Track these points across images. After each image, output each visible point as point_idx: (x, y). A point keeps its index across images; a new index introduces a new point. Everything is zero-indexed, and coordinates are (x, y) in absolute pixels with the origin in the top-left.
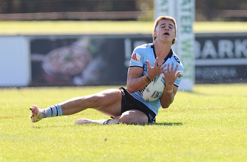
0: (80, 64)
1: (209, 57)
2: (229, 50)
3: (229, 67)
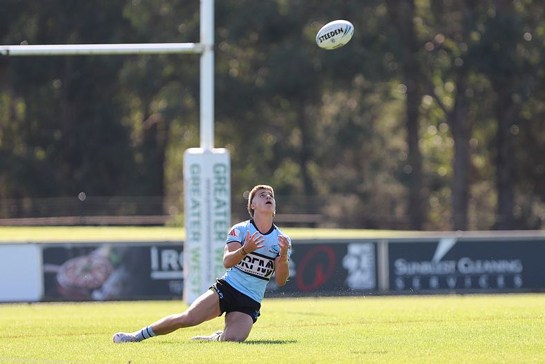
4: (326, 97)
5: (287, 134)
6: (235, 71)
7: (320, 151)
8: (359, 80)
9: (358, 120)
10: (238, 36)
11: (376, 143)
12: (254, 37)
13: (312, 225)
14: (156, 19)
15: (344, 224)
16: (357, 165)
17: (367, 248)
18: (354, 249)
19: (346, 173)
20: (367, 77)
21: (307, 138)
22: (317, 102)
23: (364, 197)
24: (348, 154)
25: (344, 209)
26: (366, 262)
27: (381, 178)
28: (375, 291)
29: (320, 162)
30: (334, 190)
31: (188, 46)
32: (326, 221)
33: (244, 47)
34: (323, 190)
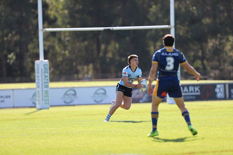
0: (142, 95)
1: (186, 92)
2: (193, 90)
3: (193, 96)
4: (209, 41)
5: (198, 52)
6: (181, 34)
7: (207, 57)
8: (219, 35)
9: (219, 47)
10: (182, 23)
11: (225, 54)
12: (187, 23)
13: (206, 79)
14: (157, 18)
15: (215, 78)
16: (219, 61)
17: (222, 86)
18: (218, 86)
19: (216, 63)
20: (221, 34)
21: (203, 53)
22: (207, 42)
23: (221, 70)
24: (216, 58)
25: (215, 74)
26: (222, 90)
27: (226, 65)
28: (225, 99)
29: (207, 60)
30: (212, 68)
31: (167, 26)
32: (210, 78)
33: (184, 26)
34: (208, 68)
